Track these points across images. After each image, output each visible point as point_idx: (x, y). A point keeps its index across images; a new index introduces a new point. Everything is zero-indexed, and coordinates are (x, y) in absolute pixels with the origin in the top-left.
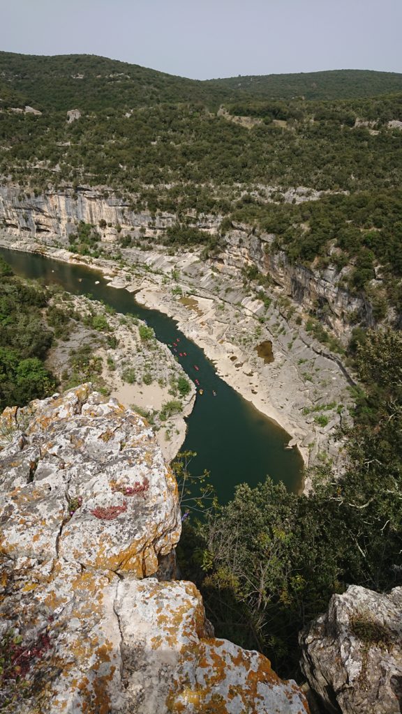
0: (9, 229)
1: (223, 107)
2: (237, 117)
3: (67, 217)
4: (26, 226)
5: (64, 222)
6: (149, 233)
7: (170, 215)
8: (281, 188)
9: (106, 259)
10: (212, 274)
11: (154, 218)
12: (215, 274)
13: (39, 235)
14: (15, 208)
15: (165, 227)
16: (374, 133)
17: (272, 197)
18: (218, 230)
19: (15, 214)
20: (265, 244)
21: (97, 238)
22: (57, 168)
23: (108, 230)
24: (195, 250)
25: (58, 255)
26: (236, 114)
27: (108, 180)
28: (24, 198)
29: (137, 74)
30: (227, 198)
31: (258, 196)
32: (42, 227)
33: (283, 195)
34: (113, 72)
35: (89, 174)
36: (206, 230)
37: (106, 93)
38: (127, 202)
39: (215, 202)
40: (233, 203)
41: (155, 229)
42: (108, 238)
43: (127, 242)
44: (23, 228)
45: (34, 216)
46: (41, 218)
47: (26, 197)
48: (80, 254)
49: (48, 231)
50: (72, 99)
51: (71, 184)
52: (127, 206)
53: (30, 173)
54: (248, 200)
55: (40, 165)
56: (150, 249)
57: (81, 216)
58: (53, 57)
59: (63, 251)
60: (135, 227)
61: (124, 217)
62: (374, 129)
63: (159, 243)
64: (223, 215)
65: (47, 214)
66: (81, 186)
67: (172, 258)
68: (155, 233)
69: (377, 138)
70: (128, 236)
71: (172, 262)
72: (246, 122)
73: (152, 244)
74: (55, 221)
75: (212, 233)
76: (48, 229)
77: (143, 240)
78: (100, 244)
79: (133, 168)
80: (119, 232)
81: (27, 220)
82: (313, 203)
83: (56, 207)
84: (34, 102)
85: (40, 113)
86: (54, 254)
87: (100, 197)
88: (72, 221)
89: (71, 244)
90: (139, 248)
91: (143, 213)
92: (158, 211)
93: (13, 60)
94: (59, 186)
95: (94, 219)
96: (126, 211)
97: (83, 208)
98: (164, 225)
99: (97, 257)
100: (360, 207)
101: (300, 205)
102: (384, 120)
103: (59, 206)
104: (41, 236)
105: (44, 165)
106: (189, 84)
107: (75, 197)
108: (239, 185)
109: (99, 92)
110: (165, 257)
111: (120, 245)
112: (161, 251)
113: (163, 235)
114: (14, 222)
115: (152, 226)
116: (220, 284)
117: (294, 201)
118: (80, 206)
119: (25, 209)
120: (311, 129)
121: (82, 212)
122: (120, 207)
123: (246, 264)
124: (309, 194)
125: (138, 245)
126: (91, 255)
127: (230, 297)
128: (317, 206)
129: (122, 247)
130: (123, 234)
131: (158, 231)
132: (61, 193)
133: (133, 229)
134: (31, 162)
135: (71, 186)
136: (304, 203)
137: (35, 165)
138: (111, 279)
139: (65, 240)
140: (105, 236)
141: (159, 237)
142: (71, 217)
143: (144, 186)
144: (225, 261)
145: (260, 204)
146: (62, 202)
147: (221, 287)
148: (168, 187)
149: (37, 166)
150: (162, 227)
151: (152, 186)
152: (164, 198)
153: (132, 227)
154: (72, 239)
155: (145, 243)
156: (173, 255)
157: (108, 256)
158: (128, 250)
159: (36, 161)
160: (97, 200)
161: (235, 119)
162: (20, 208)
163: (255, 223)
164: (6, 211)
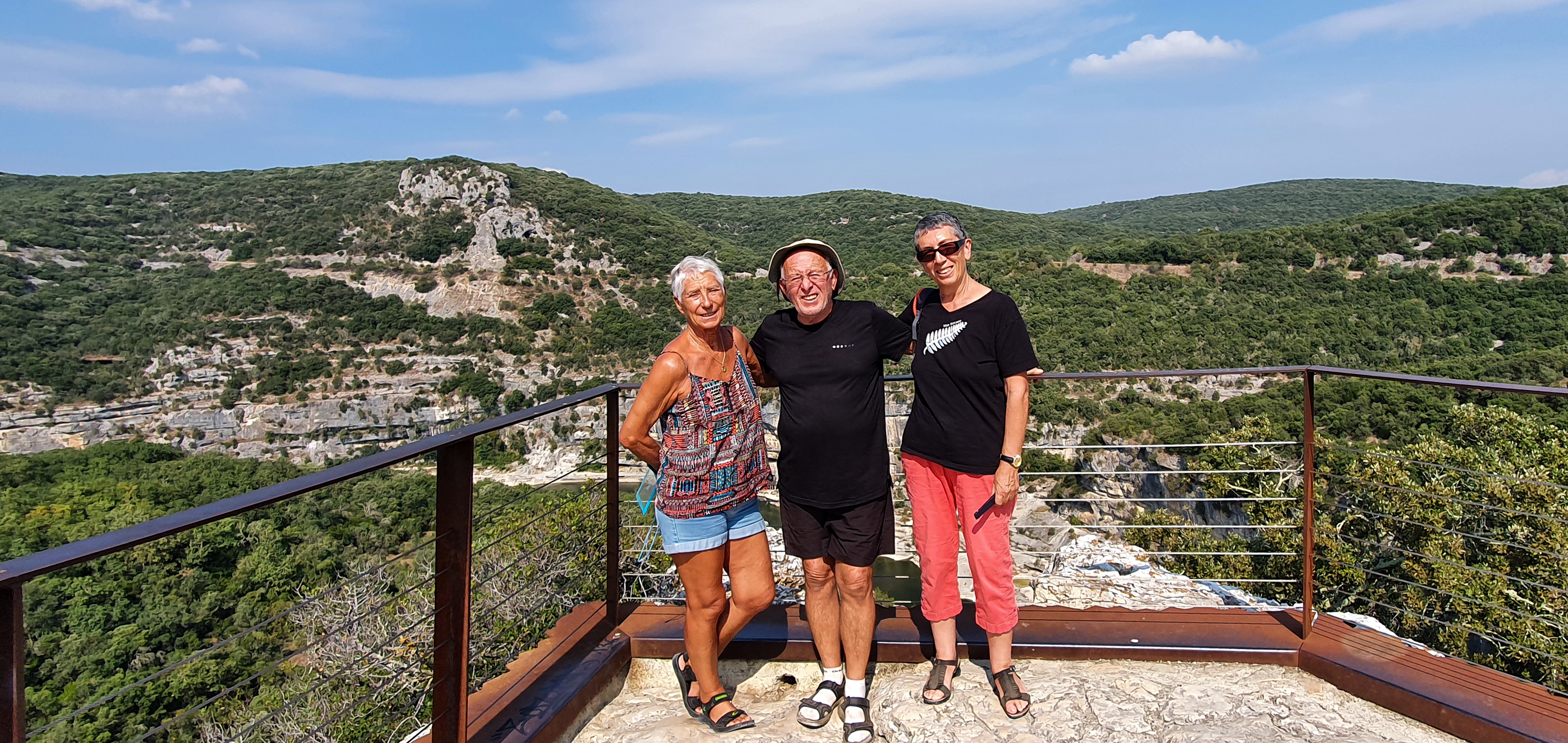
1: (1076, 251)
2: (1101, 266)
16: (1351, 275)
17: (1174, 390)
18: (1077, 451)
24: (1038, 488)
26: (1099, 260)
30: (1091, 396)
31: (1148, 390)
33: (1194, 386)
34: (898, 212)
36: (1057, 452)
39: (1069, 405)
40: (1103, 403)
54: (1128, 399)
58: (805, 197)
62: (1351, 268)
64: (1086, 425)
69: (1359, 284)
72: (1118, 273)
75: (1067, 457)
82: (1248, 398)
101: (1225, 403)
102: (1369, 254)
108: (1112, 373)
117: (1216, 396)
120: (1234, 277)
124: (1240, 384)
128: (1256, 403)
136: (1233, 400)
145: (1151, 404)
161: (1099, 269)
163: (1145, 435)
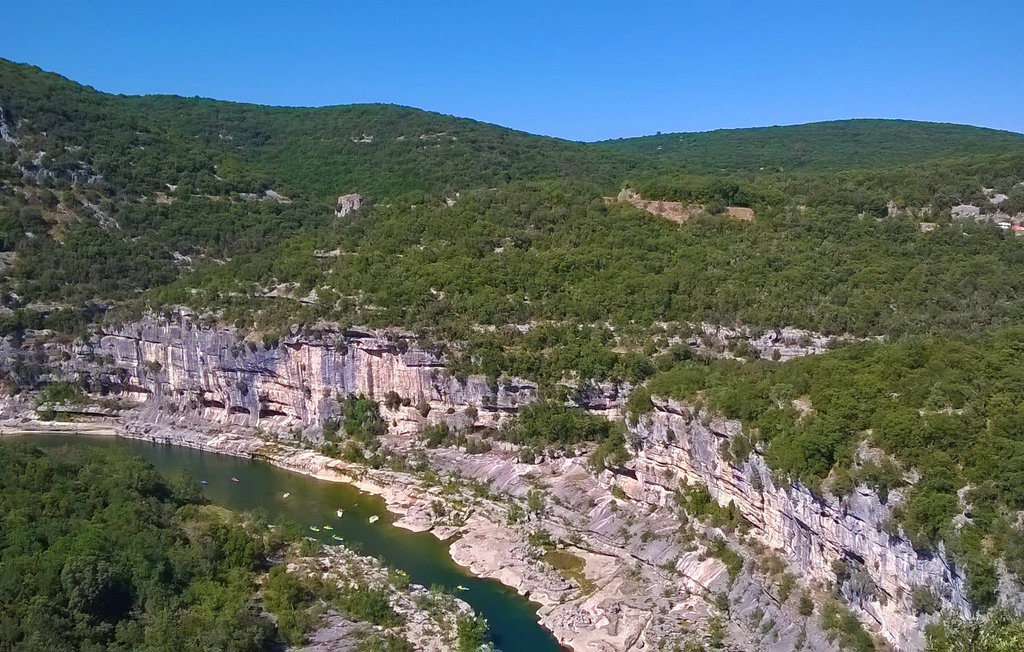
0: (207, 409)
1: (628, 187)
2: (656, 204)
3: (323, 386)
4: (240, 404)
5: (317, 397)
6: (485, 418)
7: (526, 383)
8: (748, 330)
9: (394, 470)
10: (613, 502)
11: (495, 390)
12: (620, 502)
13: (264, 422)
14: (224, 370)
15: (516, 406)
16: (926, 227)
17: (732, 347)
18: (623, 413)
19: (222, 381)
20: (722, 440)
21: (381, 428)
22: (313, 296)
23: (404, 411)
24: (577, 452)
25: (298, 462)
26: (654, 197)
27: (408, 317)
28: (244, 351)
29: (471, 134)
30: (639, 350)
31: (703, 346)
32: (273, 407)
33: (754, 343)
34: (427, 132)
35: (371, 307)
36: (600, 412)
37: (411, 165)
38: (444, 359)
39: (615, 359)
40: (653, 360)
41: (496, 410)
42: (401, 427)
43: (440, 436)
44: (234, 410)
45: (259, 386)
46: (273, 389)
47: (247, 349)
48: (344, 459)
49: (285, 414)
50: (348, 177)
51: (336, 326)
52: (442, 366)
53: (259, 306)
54: (683, 355)
55: (279, 290)
56: (486, 449)
57: (350, 384)
58: (321, 109)
59: (310, 453)
60: (456, 407)
61: (437, 387)
62: (925, 219)
63: (503, 439)
64: (633, 383)
65: (285, 382)
66: (356, 328)
67: (529, 468)
68: (496, 418)
69: (933, 238)
70: (443, 423)
71: (530, 476)
72: (674, 212)
73: (490, 440)
74: (300, 394)
75: (610, 418)
76: (284, 410)
77: (472, 433)
78: (383, 440)
79: (457, 295)
80: (425, 415)
81: (245, 392)
82: (817, 359)
83: (304, 368)
84: (278, 181)
85: (288, 202)
86: (292, 460)
87: (391, 350)
88: (333, 395)
89: (327, 439)
90: (463, 449)
91: (472, 380)
92: (504, 375)
93: (249, 115)
94: (313, 328)
95: (375, 390)
96: (440, 376)
97: (356, 369)
98: (514, 403)
99: (377, 468)
100: (912, 368)
101: (788, 362)
102: (945, 205)
103: (310, 365)
104: (267, 424)
105: (288, 290)
106: (567, 148)
107: (343, 350)
108: (665, 326)
109: (400, 163)
110: (515, 467)
111: (425, 442)
112: (506, 455)
113: (513, 423)
114: (217, 398)
115: (490, 405)
116: (630, 524)
117: (777, 355)
118: (349, 366)
119: (242, 371)
120: (802, 222)
121: (354, 377)
122: (427, 368)
123: (684, 482)
124: (805, 342)
125: (462, 441)
126: (366, 462)
127: (652, 551)
128: (823, 364)
129: (429, 446)
130: (433, 420)
131: (503, 414)
132: (314, 342)
133: (451, 411)
134: (264, 285)
135: (336, 329)
136: (797, 359)
137: (271, 290)
138: (404, 512)
139: (314, 433)
140: (395, 425)
141: (505, 426)
142: (329, 387)
143: (476, 327)
144: (639, 475)
145: (708, 362)
146: (315, 357)
147: (632, 530)
148: (523, 328)
149: (275, 293)
150: (510, 406)
151: (492, 328)
152: (516, 351)
153: (450, 406)
154: (331, 428)
155: (477, 437)
156: (531, 461)
157: (400, 464)
158: (441, 451)
159: (273, 282)
160: (384, 354)
161: (653, 208)
162: (233, 371)
163: (699, 397)
164: (206, 376)
